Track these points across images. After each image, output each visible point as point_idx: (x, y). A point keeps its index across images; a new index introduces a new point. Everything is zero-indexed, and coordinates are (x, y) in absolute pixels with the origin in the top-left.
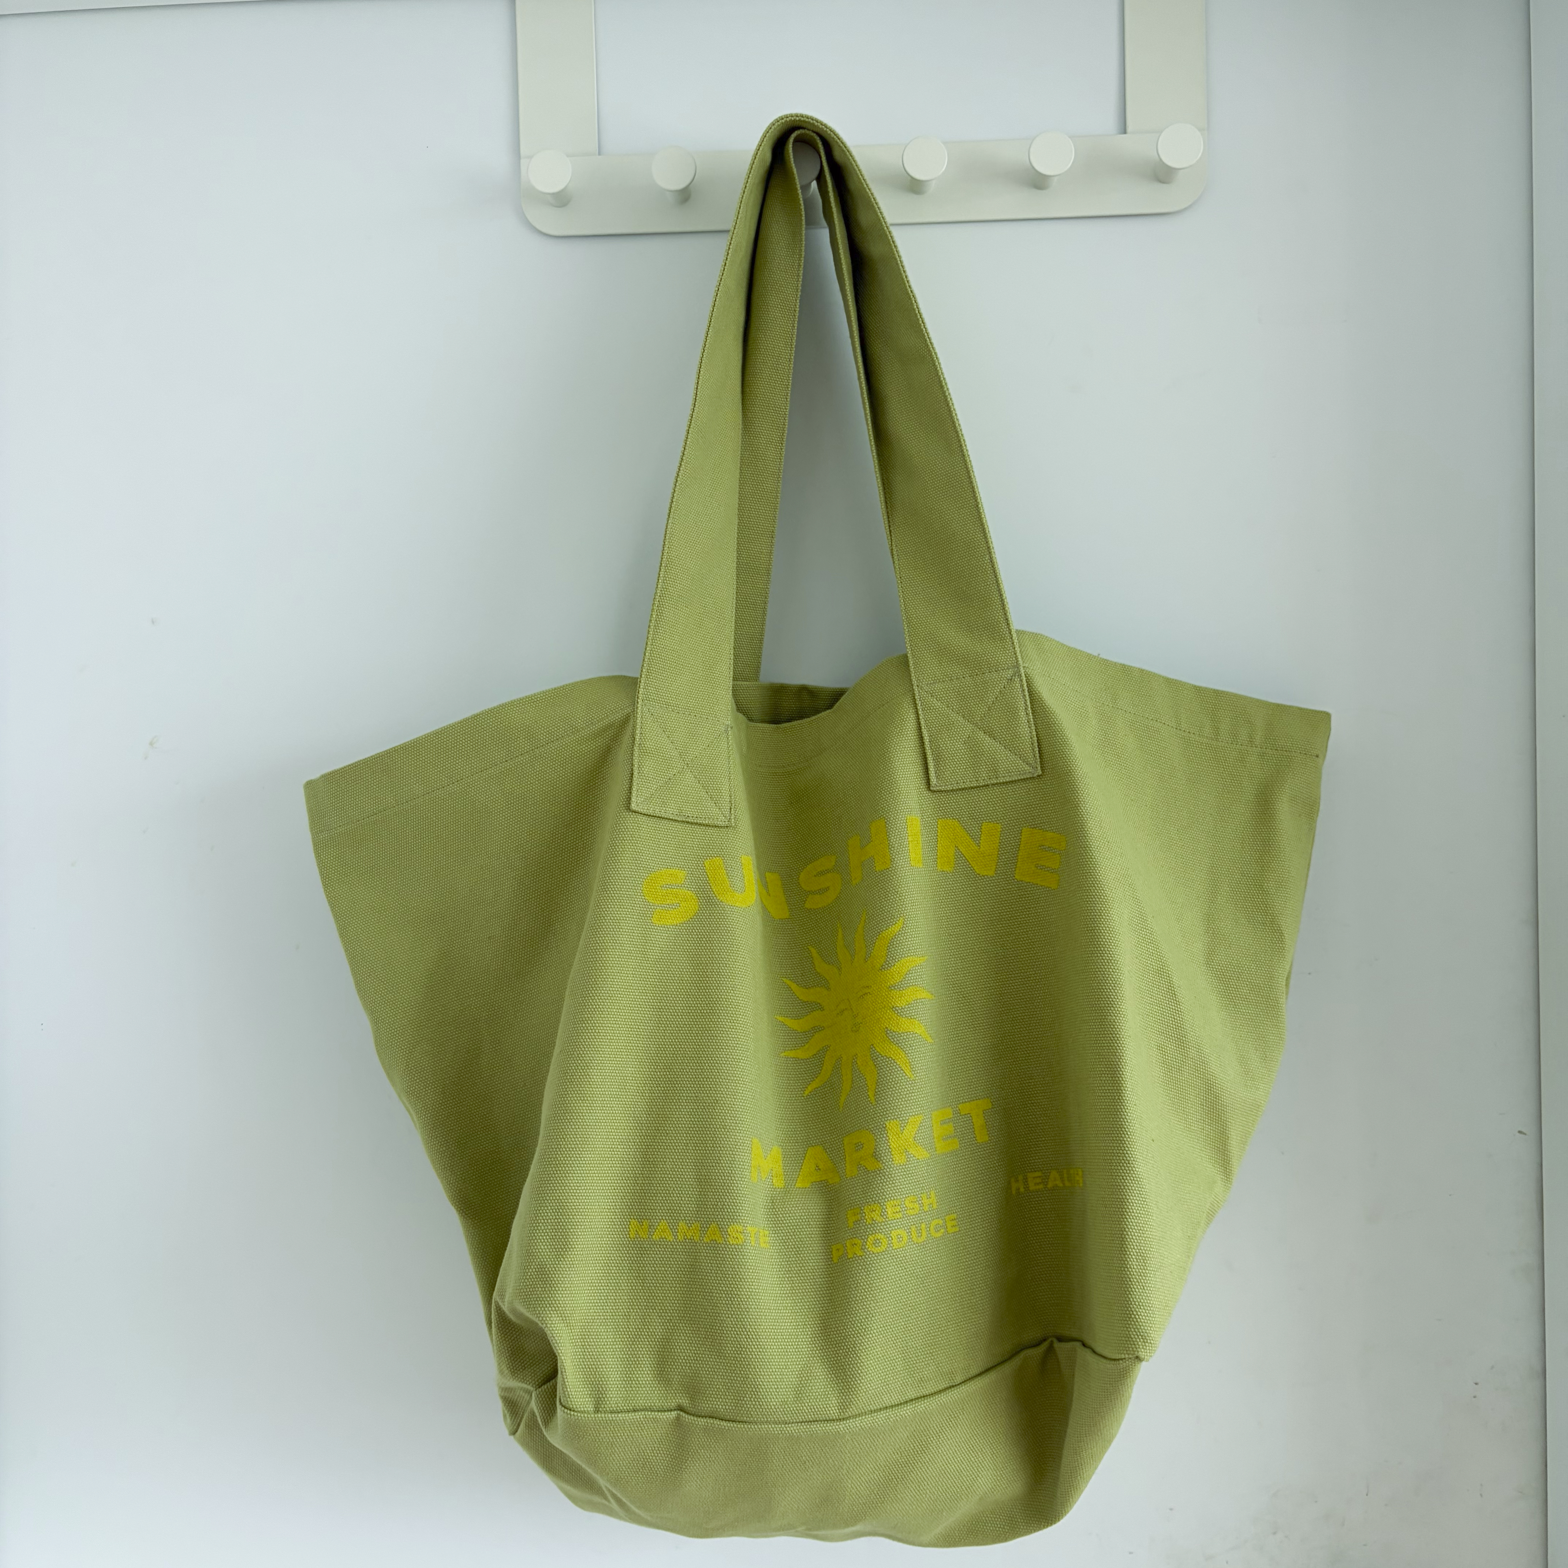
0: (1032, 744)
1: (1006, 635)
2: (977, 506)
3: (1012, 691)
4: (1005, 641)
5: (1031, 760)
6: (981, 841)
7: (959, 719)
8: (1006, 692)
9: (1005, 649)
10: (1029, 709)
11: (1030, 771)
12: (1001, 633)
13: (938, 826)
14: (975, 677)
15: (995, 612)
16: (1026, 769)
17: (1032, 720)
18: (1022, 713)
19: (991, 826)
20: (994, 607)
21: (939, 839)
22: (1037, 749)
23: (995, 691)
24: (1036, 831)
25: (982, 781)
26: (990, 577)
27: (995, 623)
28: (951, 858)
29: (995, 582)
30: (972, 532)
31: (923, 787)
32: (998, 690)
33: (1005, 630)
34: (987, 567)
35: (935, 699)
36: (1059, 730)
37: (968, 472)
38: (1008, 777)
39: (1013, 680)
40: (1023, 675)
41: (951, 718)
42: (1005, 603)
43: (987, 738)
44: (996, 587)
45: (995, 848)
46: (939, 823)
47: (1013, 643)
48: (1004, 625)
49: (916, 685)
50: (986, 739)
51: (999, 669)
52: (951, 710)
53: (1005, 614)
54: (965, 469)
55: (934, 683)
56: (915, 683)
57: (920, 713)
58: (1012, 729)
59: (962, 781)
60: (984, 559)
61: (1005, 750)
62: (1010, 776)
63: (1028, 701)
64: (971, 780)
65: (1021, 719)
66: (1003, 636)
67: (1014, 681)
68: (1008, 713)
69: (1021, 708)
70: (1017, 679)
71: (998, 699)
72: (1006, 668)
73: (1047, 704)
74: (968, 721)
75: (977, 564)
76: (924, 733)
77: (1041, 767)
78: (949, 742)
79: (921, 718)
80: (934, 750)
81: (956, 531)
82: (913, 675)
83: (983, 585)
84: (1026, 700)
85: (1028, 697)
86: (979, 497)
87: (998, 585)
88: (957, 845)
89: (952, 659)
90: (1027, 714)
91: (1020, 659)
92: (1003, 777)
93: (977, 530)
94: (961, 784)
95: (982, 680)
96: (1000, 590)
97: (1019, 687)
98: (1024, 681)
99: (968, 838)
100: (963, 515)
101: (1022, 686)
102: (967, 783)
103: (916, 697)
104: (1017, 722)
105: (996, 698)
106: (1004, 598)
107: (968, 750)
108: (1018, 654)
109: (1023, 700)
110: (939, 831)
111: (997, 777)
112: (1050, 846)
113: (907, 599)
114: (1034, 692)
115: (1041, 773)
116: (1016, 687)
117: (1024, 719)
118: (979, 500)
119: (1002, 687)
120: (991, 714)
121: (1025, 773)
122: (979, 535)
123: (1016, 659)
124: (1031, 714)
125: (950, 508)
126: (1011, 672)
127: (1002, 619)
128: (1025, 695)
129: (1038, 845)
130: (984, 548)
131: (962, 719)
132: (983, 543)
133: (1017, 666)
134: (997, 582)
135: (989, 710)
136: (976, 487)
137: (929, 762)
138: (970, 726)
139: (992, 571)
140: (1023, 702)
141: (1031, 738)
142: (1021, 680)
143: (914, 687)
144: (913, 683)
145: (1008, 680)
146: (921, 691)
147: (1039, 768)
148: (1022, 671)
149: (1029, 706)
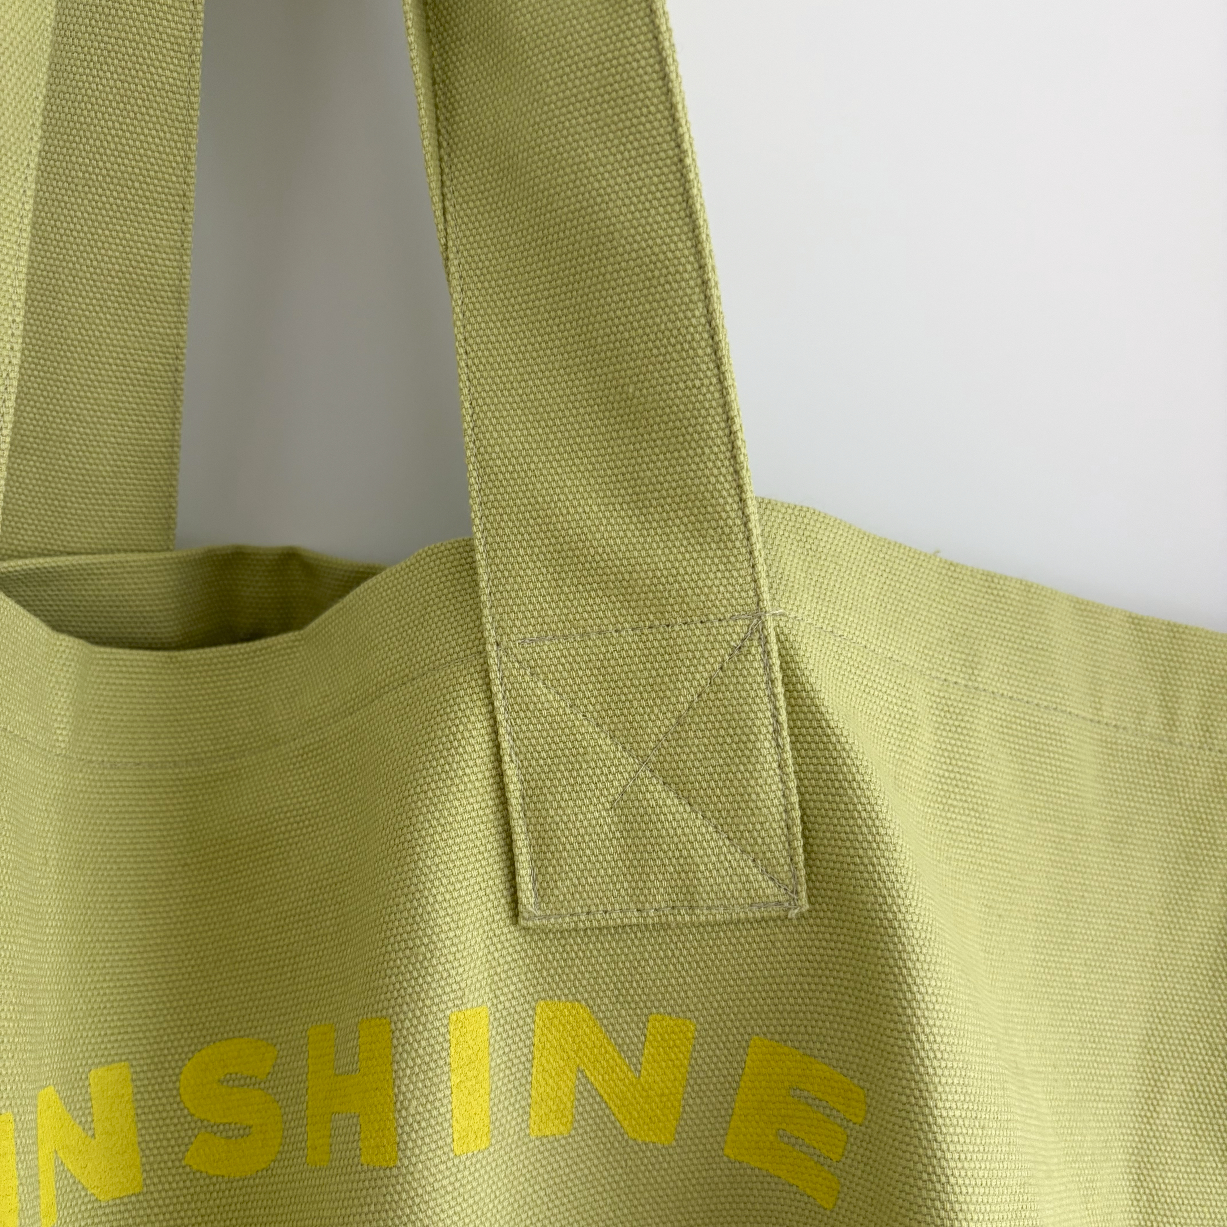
0: (788, 828)
1: (736, 529)
2: (681, 161)
3: (741, 680)
4: (730, 545)
5: (783, 872)
6: (643, 1059)
7: (600, 742)
8: (726, 681)
9: (729, 566)
10: (785, 733)
11: (781, 898)
12: (721, 523)
13: (537, 1018)
14: (646, 631)
15: (710, 465)
16: (768, 892)
17: (790, 762)
18: (767, 744)
19: (672, 1023)
20: (707, 450)
21: (537, 1054)
22: (799, 843)
23: (698, 676)
24: (786, 1050)
25: (652, 913)
26: (704, 367)
27: (708, 495)
28: (565, 1099)
29: (714, 380)
30: (661, 233)
31: (503, 913)
32: (706, 675)
33: (733, 515)
34: (697, 336)
35: (540, 684)
36: (863, 800)
37: (662, 62)
38: (722, 910)
39: (744, 650)
40: (773, 638)
41: (579, 737)
42: (739, 443)
43: (671, 800)
44: (717, 395)
45: (679, 1076)
46: (539, 1010)
47: (751, 553)
48: (730, 500)
49: (492, 640)
50: (669, 802)
51: (712, 617)
52: (580, 716)
53: (737, 472)
54: (653, 52)
55: (540, 638)
56: (491, 635)
57: (500, 718)
58: (736, 783)
59: (601, 908)
60: (689, 314)
61: (715, 836)
62: (726, 908)
63: (783, 712)
64: (624, 907)
65: (762, 759)
66: (727, 530)
67: (750, 653)
68: (729, 740)
69: (764, 730)
70: (756, 651)
71: (705, 696)
72: (728, 616)
73: (832, 724)
74: (624, 748)
75: (670, 325)
76: (509, 772)
77: (809, 888)
78: (571, 803)
79: (502, 731)
80: (533, 820)
81: (619, 226)
82: (486, 612)
83: (682, 385)
84: (776, 708)
85: (782, 702)
86: (686, 137)
87: (724, 391)
88: (582, 1067)
89: (590, 579)
90: (778, 745)
91: (766, 596)
92: (709, 908)
93: (677, 230)
94: (599, 916)
95: (664, 643)
96: (726, 406)
97: (761, 671)
98: (775, 654)
99: (610, 1049)
100: (639, 183)
101: (768, 667)
102: (614, 915)
103: (492, 675)
104: (750, 767)
105: (699, 695)
106: (736, 427)
107: (621, 827)
108: (764, 582)
109: (770, 706)
110: (538, 1031)
111: (691, 907)
112: (820, 1095)
113: (480, 401)
114: (799, 687)
115: (807, 907)
116: (753, 672)
117: (769, 758)
118: (686, 146)
119: (717, 666)
120: (683, 735)
121: (766, 905)
122: (680, 245)
123: (757, 595)
124: (788, 748)
125: (604, 160)
126: (740, 628)
127: (727, 486)
128: (775, 695)
129: (787, 1084)
130: (692, 283)
131: (609, 741)
132: (689, 267)
133: (758, 613)
134: (720, 382)
135: (678, 723)
136: (680, 107)
137: (517, 851)
138: (630, 764)
139: (709, 350)
140: (768, 714)
141: (786, 811)
142: (767, 653)
143: (489, 647)
144: (486, 634)
145: (733, 648)
146: (505, 659)
147: (804, 894)
148: (771, 624)
149: (785, 726)
